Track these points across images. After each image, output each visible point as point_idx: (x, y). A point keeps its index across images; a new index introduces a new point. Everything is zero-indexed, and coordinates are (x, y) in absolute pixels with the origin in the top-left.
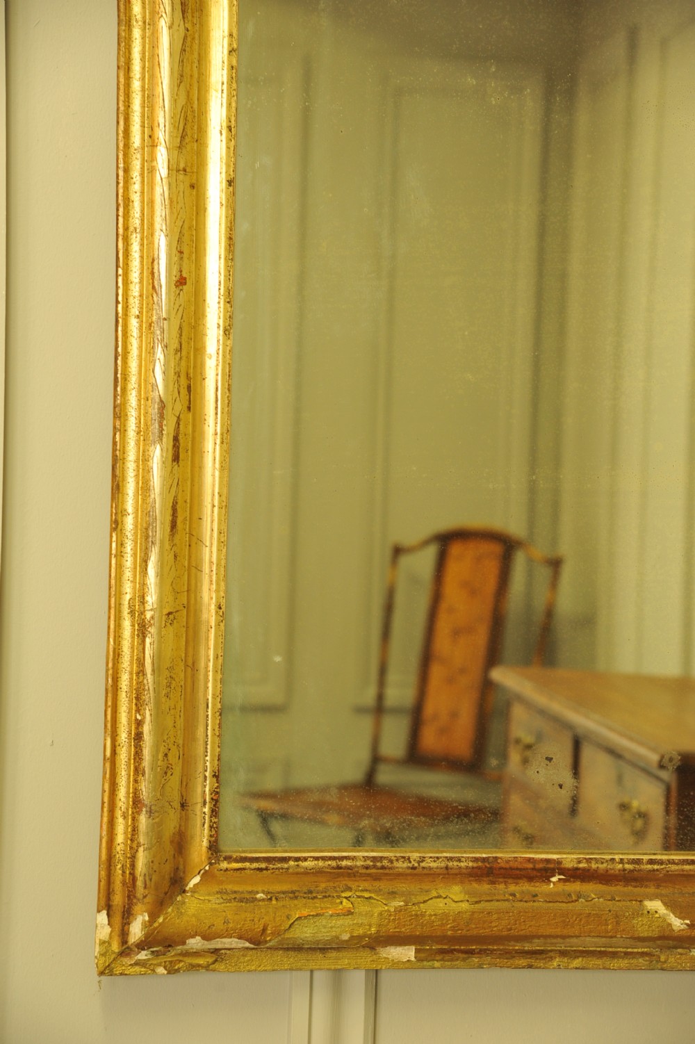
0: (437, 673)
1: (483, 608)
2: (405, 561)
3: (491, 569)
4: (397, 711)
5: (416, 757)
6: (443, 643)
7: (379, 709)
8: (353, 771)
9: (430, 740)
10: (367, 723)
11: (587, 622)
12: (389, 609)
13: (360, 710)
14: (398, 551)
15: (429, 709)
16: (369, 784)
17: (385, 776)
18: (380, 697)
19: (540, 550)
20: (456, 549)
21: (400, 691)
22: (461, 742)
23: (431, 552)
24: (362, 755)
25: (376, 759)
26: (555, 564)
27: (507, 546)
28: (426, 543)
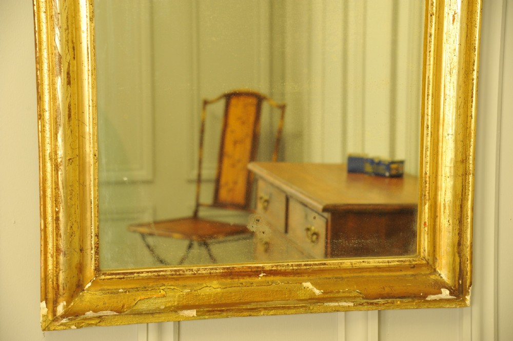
0: (227, 162)
1: (248, 130)
2: (209, 107)
3: (252, 110)
4: (208, 181)
5: (217, 203)
6: (229, 147)
7: (199, 180)
8: (188, 212)
9: (224, 195)
10: (193, 188)
11: (299, 135)
12: (202, 131)
13: (190, 181)
14: (206, 103)
15: (223, 180)
16: (195, 217)
17: (203, 213)
18: (199, 175)
19: (276, 101)
20: (234, 101)
21: (209, 171)
22: (239, 195)
23: (221, 104)
24: (192, 203)
25: (198, 205)
26: (283, 108)
27: (259, 99)
28: (220, 98)
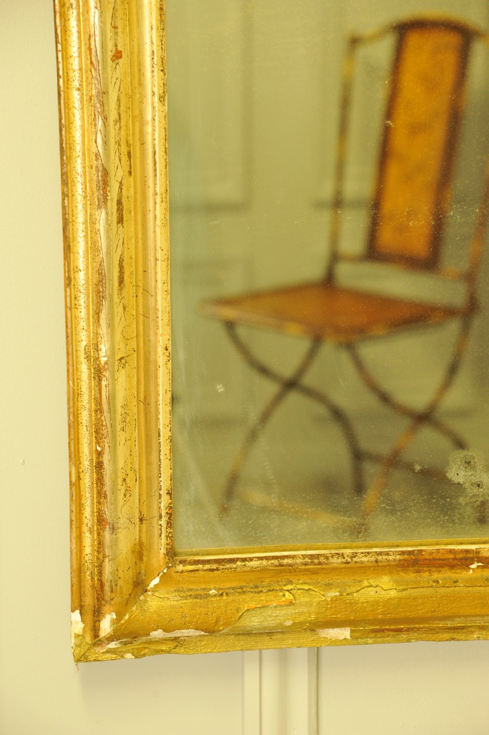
0: (394, 171)
1: (440, 103)
2: (363, 52)
3: (450, 59)
4: (356, 204)
5: (374, 252)
6: (400, 140)
7: (338, 203)
8: (314, 271)
9: (388, 238)
10: (325, 217)
13: (319, 205)
14: (355, 42)
15: (388, 206)
16: (328, 282)
17: (347, 274)
20: (414, 40)
21: (359, 185)
22: (419, 244)
24: (320, 249)
25: (335, 258)
27: (465, 36)
28: (381, 34)
